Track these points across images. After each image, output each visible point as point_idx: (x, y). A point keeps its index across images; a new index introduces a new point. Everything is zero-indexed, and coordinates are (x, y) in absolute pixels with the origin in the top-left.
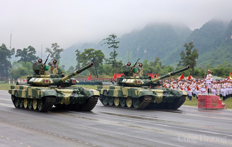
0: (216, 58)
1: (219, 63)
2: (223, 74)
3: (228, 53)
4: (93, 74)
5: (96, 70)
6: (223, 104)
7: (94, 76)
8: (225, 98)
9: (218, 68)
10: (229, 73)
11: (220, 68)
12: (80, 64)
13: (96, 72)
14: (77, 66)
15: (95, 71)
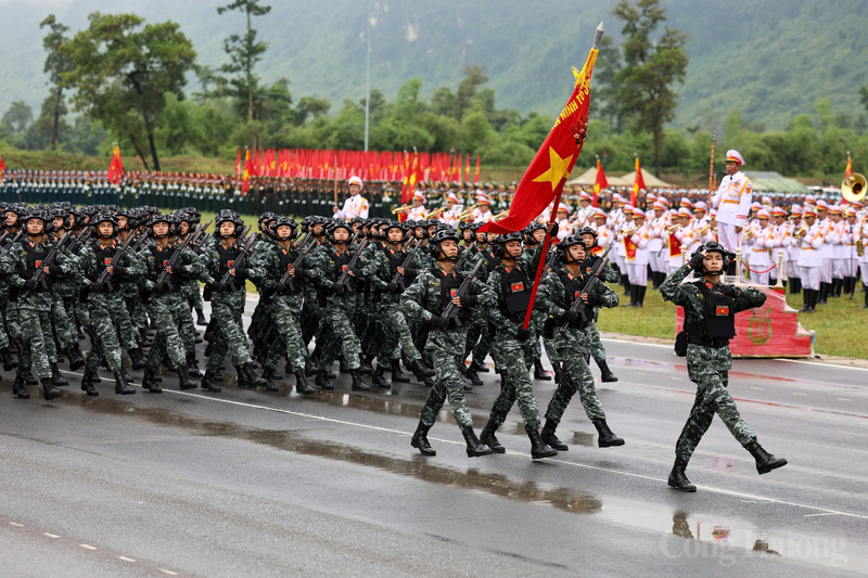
0: (780, 80)
1: (794, 103)
2: (812, 166)
3: (840, 53)
4: (132, 150)
5: (149, 126)
6: (801, 331)
7: (138, 158)
8: (813, 299)
9: (783, 134)
10: (840, 157)
11: (797, 132)
12: (64, 91)
13: (151, 138)
14: (48, 102)
15: (144, 133)
